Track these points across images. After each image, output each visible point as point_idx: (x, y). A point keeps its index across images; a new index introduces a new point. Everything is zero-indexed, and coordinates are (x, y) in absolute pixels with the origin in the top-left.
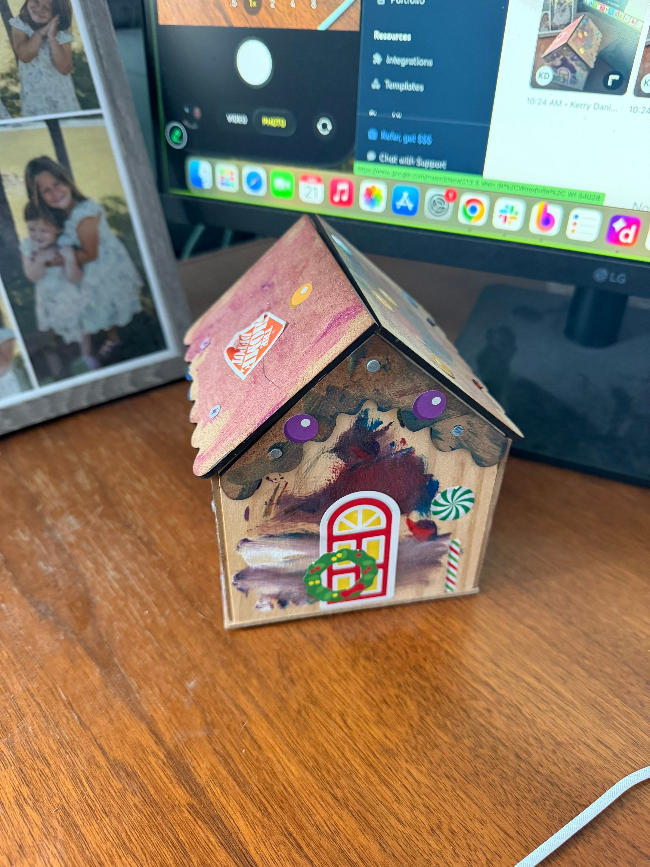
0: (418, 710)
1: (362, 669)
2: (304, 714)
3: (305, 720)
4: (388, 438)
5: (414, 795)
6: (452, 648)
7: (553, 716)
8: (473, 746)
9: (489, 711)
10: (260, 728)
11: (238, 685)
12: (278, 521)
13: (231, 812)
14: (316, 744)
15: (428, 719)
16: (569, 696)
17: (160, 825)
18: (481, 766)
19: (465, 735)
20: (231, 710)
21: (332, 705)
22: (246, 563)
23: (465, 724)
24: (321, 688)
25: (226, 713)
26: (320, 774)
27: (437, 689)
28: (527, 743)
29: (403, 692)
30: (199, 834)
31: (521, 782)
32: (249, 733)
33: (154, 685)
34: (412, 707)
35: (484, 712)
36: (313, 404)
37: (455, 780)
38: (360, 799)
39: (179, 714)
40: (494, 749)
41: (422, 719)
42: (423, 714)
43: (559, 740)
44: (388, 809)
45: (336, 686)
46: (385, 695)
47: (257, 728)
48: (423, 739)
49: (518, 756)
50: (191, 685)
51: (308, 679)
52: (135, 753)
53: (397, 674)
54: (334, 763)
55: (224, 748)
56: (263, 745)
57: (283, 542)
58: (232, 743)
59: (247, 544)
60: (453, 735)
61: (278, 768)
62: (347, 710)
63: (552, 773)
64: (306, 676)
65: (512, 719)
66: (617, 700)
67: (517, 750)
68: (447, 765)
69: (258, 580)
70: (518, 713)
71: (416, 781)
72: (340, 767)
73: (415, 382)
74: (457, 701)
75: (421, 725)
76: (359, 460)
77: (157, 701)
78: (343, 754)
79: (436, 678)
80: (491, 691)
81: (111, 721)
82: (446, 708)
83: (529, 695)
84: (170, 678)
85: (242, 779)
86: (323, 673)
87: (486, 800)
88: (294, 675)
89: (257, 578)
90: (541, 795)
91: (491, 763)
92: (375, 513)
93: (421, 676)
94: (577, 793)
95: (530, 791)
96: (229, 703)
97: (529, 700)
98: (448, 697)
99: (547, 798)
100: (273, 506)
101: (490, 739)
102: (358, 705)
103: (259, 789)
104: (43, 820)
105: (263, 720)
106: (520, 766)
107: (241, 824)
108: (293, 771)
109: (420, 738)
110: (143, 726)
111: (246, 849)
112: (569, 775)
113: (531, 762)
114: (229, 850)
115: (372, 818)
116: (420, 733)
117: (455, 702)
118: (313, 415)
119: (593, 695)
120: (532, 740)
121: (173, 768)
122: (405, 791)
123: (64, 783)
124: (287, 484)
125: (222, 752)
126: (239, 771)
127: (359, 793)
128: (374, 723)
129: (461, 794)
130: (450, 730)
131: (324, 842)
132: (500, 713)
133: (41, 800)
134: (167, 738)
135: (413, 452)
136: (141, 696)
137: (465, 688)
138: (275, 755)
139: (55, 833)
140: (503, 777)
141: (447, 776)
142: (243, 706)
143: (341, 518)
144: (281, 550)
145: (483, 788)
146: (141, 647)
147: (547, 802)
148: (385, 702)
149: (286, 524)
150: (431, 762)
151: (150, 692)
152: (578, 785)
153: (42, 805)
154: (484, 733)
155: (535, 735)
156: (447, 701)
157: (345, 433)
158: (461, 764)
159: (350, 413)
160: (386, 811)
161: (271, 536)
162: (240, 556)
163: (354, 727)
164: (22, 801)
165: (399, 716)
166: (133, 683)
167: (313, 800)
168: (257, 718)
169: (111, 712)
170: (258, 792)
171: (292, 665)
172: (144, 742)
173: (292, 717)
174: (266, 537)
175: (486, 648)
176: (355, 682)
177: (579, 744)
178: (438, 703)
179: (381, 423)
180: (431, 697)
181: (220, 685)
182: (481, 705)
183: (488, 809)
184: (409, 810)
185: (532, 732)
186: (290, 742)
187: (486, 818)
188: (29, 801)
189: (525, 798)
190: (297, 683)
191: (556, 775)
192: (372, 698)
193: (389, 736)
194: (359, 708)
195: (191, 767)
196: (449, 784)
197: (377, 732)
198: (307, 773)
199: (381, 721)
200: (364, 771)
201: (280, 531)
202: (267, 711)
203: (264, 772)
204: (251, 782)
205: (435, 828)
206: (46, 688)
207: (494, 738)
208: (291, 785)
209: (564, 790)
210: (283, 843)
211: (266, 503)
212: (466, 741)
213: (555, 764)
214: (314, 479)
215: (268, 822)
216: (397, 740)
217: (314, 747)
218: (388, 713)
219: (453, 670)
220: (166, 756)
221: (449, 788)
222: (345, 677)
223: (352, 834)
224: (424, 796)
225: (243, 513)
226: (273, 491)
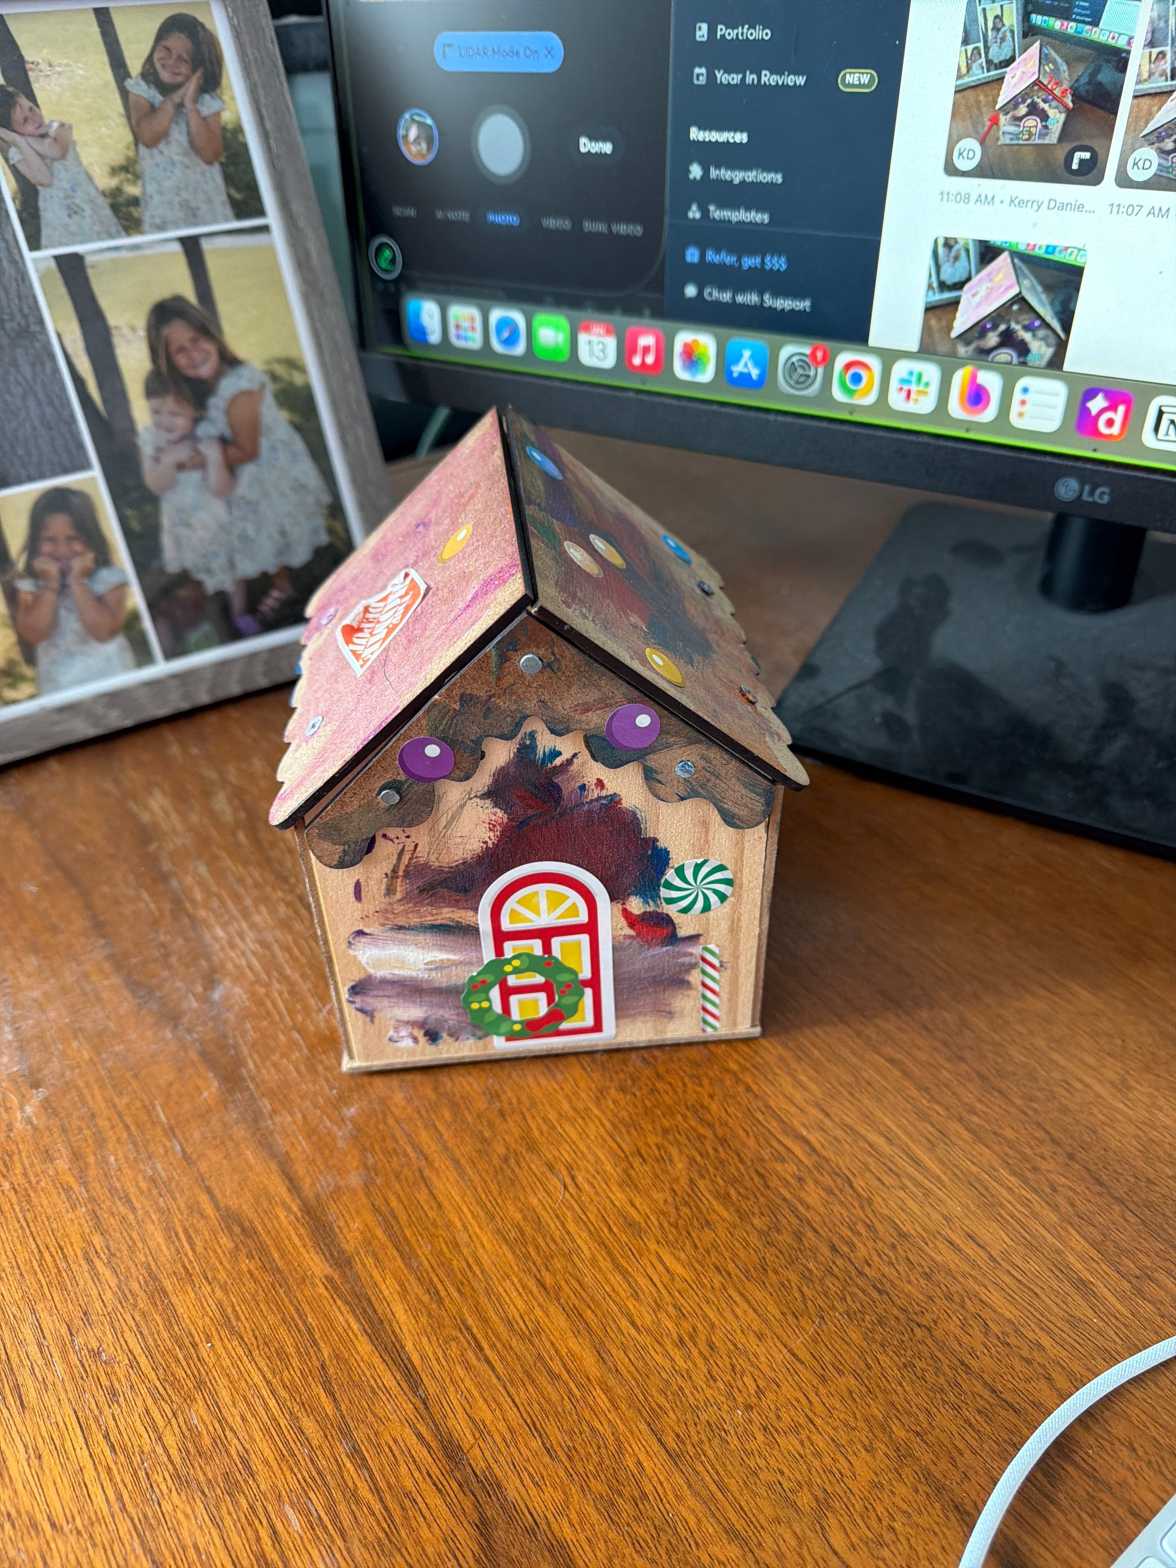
0: (689, 1170)
1: (610, 1104)
2: (512, 1161)
3: (514, 1172)
4: (572, 778)
5: (663, 1291)
6: (757, 1084)
7: (902, 1195)
8: (765, 1228)
9: (800, 1179)
11: (422, 1117)
12: (410, 905)
13: (386, 1293)
14: (525, 1209)
15: (701, 1183)
16: (934, 1167)
17: (282, 1301)
18: (773, 1258)
19: (757, 1211)
20: (405, 1150)
21: (556, 1154)
22: (365, 970)
23: (758, 1195)
24: (545, 1129)
25: (397, 1154)
26: (524, 1250)
27: (723, 1142)
28: (852, 1230)
29: (670, 1142)
31: (831, 1285)
32: (427, 1186)
33: (296, 1110)
34: (680, 1165)
35: (792, 1180)
36: (440, 723)
37: (729, 1274)
38: (579, 1289)
39: (327, 1152)
40: (799, 1236)
41: (692, 1181)
42: (695, 1176)
43: (905, 1230)
44: (620, 1308)
45: (568, 1128)
46: (640, 1144)
47: (439, 1178)
48: (689, 1213)
49: (834, 1248)
50: (351, 1111)
51: (526, 1112)
52: (258, 1203)
53: (664, 1115)
54: (548, 1237)
55: (388, 1203)
56: (445, 1204)
57: (421, 937)
58: (398, 1198)
59: (363, 940)
60: (738, 1211)
61: (461, 1237)
62: (579, 1162)
63: (884, 1276)
64: (524, 1108)
65: (834, 1194)
66: (1012, 1179)
67: (835, 1240)
68: (720, 1253)
69: (388, 996)
71: (668, 1271)
72: (556, 1244)
73: (603, 689)
74: (752, 1161)
75: (690, 1192)
76: (530, 812)
77: (297, 1132)
78: (563, 1225)
79: (724, 1124)
80: (809, 1151)
81: (227, 1156)
82: (733, 1170)
84: (321, 1100)
85: (407, 1249)
86: (552, 1106)
87: (772, 1307)
88: (506, 1105)
89: (386, 993)
90: (859, 1306)
91: (790, 1255)
92: (566, 898)
93: (701, 1119)
95: (844, 1299)
96: (403, 1142)
97: (866, 1166)
98: (738, 1155)
99: (870, 1312)
100: (399, 880)
101: (794, 1221)
102: (597, 1157)
103: (430, 1263)
104: (120, 1281)
105: (451, 1168)
106: (834, 1263)
107: (399, 1310)
108: (485, 1243)
109: (684, 1210)
110: (273, 1166)
111: (399, 1342)
112: (909, 1282)
113: (853, 1258)
114: (376, 1342)
115: (593, 1317)
116: (686, 1203)
117: (749, 1164)
118: (444, 738)
119: (974, 1169)
120: (860, 1228)
121: (310, 1227)
122: (649, 1284)
123: (153, 1234)
124: (416, 846)
125: (383, 1208)
126: (405, 1237)
127: (578, 1281)
128: (619, 1184)
129: (734, 1294)
130: (733, 1204)
132: (817, 1182)
133: (118, 1255)
134: (306, 1184)
135: (619, 802)
136: (274, 1124)
137: (768, 1143)
138: (461, 1219)
139: (135, 1300)
140: (805, 1277)
141: (717, 1268)
142: (424, 1147)
143: (511, 903)
144: (421, 951)
145: (771, 1290)
146: (283, 1055)
147: (867, 1317)
148: (639, 1153)
149: (423, 910)
150: (696, 1247)
151: (289, 1119)
152: (921, 1297)
153: (119, 1262)
154: (786, 1212)
155: (868, 1222)
156: (737, 1160)
157: (502, 769)
159: (505, 737)
160: (615, 1309)
161: (401, 928)
162: (355, 957)
163: (587, 1187)
164: (93, 1255)
165: (657, 1177)
166: (266, 1105)
167: (507, 1284)
168: (443, 1166)
169: (229, 1144)
170: (430, 1269)
171: (505, 1091)
172: (272, 1189)
173: (494, 1166)
174: (392, 929)
176: (598, 1123)
177: (936, 1238)
178: (721, 1162)
179: (560, 753)
180: (711, 1152)
181: (392, 1113)
182: (788, 1170)
183: (772, 1319)
184: (651, 1311)
185: (862, 1214)
186: (487, 1202)
187: (766, 1331)
188: (102, 1255)
189: (834, 1308)
190: (508, 1119)
191: (889, 1280)
192: (620, 1147)
193: (638, 1205)
194: (598, 1161)
195: (335, 1227)
196: (717, 1280)
197: (620, 1198)
198: (505, 1247)
199: (628, 1182)
200: (591, 1252)
201: (415, 920)
202: (459, 1155)
203: (441, 1240)
204: (420, 1254)
205: (686, 1338)
206: (139, 1104)
207: (801, 1220)
208: (478, 1262)
209: (898, 1302)
210: (455, 1338)
211: (386, 875)
212: (756, 1221)
213: (891, 1263)
214: (460, 841)
215: (437, 1310)
216: (648, 1211)
217: (522, 1211)
218: (642, 1170)
219: (753, 1116)
220: (301, 1210)
221: (717, 1285)
222: (585, 1115)
223: (558, 1336)
224: (676, 1293)
225: (351, 889)
226: (396, 856)
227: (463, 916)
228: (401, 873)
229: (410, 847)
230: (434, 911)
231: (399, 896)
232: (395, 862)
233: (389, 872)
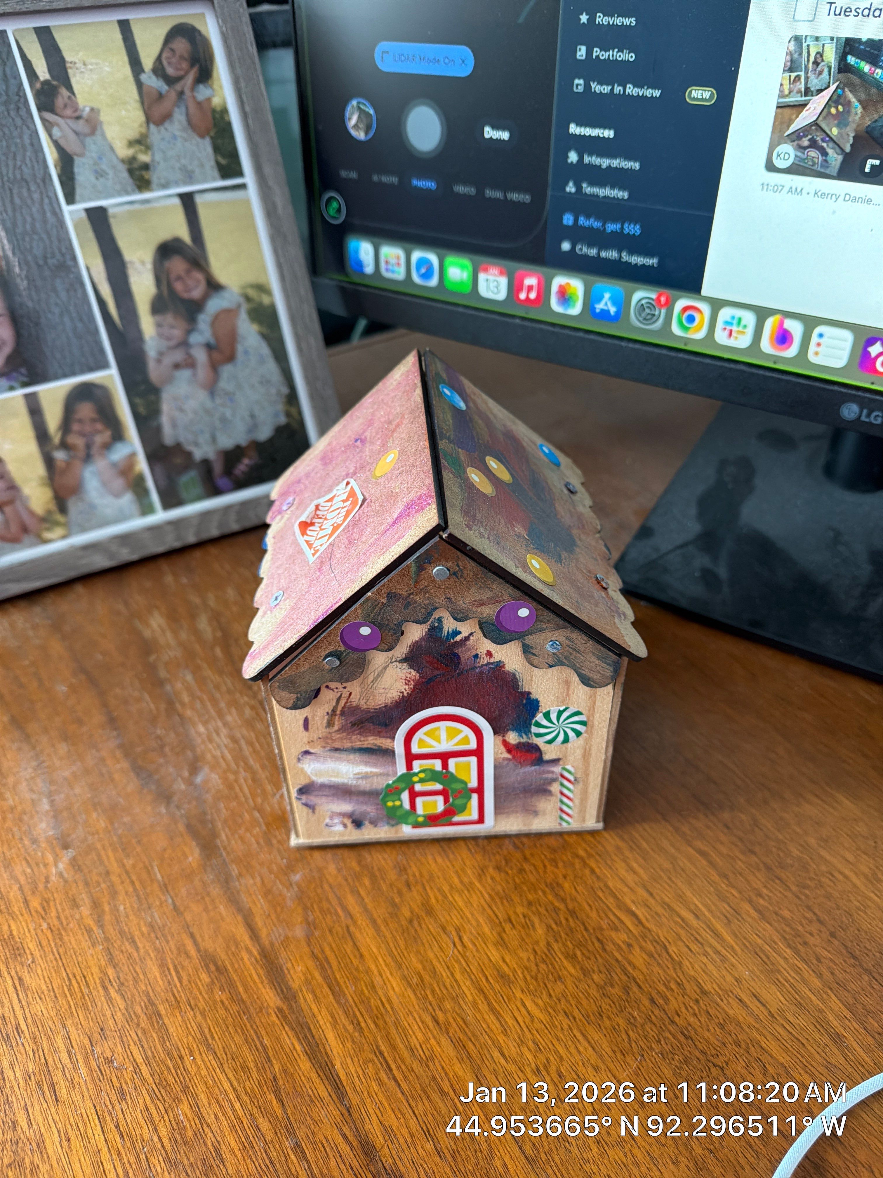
0: (546, 935)
1: (489, 880)
2: (416, 923)
3: (416, 931)
4: (469, 649)
5: (525, 1029)
6: (600, 868)
7: (705, 960)
8: (602, 983)
9: (629, 945)
10: (365, 935)
11: (349, 884)
12: (345, 734)
13: (322, 1022)
14: (424, 961)
15: (555, 946)
16: (729, 939)
17: (245, 1025)
18: (608, 1007)
19: (596, 969)
20: (336, 910)
21: (448, 918)
22: (309, 777)
23: (598, 956)
24: (440, 898)
25: (330, 913)
26: (423, 993)
27: (573, 913)
28: (666, 987)
29: (533, 912)
30: (284, 1040)
31: (650, 1031)
32: (352, 938)
33: (257, 875)
34: (540, 930)
35: (623, 946)
36: (372, 611)
37: (574, 1018)
38: (463, 1025)
39: (279, 909)
40: (626, 990)
41: (548, 944)
42: (551, 940)
43: (706, 988)
44: (493, 1042)
45: (457, 897)
46: (511, 913)
47: (361, 933)
48: (545, 968)
49: (652, 1001)
50: (297, 877)
51: (426, 884)
52: (228, 947)
53: (529, 890)
54: (441, 983)
55: (323, 952)
56: (366, 954)
57: (352, 756)
58: (331, 948)
59: (309, 757)
60: (582, 968)
61: (377, 980)
62: (465, 925)
63: (690, 1025)
64: (424, 881)
65: (655, 958)
66: (788, 950)
67: (654, 994)
68: (568, 1001)
69: (325, 796)
70: (663, 951)
71: (529, 1014)
72: (447, 989)
73: (494, 591)
74: (594, 930)
75: (547, 952)
76: (436, 672)
77: (257, 892)
78: (452, 975)
79: (574, 899)
80: (636, 923)
81: (206, 909)
82: (579, 936)
83: (682, 932)
84: (275, 867)
85: (337, 988)
86: (445, 879)
87: (605, 1045)
88: (411, 878)
89: (325, 793)
90: (671, 1048)
91: (620, 1005)
92: (461, 731)
93: (557, 895)
94: (714, 1052)
95: (659, 1041)
96: (334, 902)
97: (679, 936)
98: (584, 924)
99: (678, 1053)
100: (337, 717)
101: (624, 978)
102: (477, 921)
103: (354, 1001)
104: (127, 1005)
105: (370, 926)
106: (653, 1012)
107: (330, 1035)
108: (394, 985)
109: (543, 966)
110: (240, 918)
111: (331, 1062)
112: (708, 1030)
113: (666, 1009)
114: (314, 1062)
115: (473, 1048)
116: (544, 961)
117: (592, 931)
118: (374, 623)
119: (759, 941)
120: (673, 985)
121: (266, 967)
122: (515, 1024)
123: (151, 969)
124: (350, 694)
125: (320, 955)
126: (336, 979)
127: (463, 1019)
128: (494, 944)
129: (578, 1035)
130: (579, 962)
131: (415, 1065)
132: (642, 949)
133: (126, 984)
134: (263, 933)
135: (503, 666)
136: (240, 885)
137: (606, 915)
138: (377, 966)
139: (138, 1020)
140: (630, 1023)
141: (565, 1013)
142: (350, 908)
143: (420, 734)
144: (351, 766)
145: (605, 1033)
146: (247, 830)
147: (676, 1057)
148: (510, 921)
149: (354, 737)
150: (550, 995)
151: (251, 881)
152: (717, 1043)
153: (127, 989)
154: (618, 970)
155: (678, 980)
156: (582, 928)
157: (417, 642)
158: (584, 1002)
159: (418, 622)
160: (490, 1042)
161: (337, 750)
162: (302, 770)
163: (470, 946)
164: (107, 984)
165: (523, 940)
166: (234, 870)
167: (410, 1019)
168: (364, 923)
169: (207, 899)
170: (354, 1005)
171: (410, 867)
172: (238, 937)
173: (402, 926)
174: (330, 750)
175: (641, 871)
176: (479, 895)
177: (729, 996)
178: (571, 930)
179: (460, 633)
180: (564, 922)
181: (327, 880)
182: (620, 937)
183: (606, 1055)
184: (516, 1046)
185: (675, 975)
186: (396, 953)
187: (601, 1065)
188: (114, 984)
189: (652, 1049)
190: (413, 888)
191: (694, 1029)
192: (496, 915)
193: (508, 961)
194: (479, 924)
195: (284, 968)
196: (566, 1022)
197: (495, 955)
198: (409, 990)
199: (501, 943)
200: (473, 997)
201: (348, 745)
202: (375, 916)
203: (362, 983)
204: (347, 992)
205: (541, 1067)
206: (141, 865)
207: (629, 977)
208: (389, 1000)
209: (700, 1046)
210: (371, 1061)
211: (328, 713)
212: (595, 977)
213: (695, 1015)
214: (383, 691)
215: (359, 1038)
216: (515, 966)
217: (421, 962)
218: (511, 934)
219: (595, 893)
220: (259, 954)
221: (565, 1027)
222: (469, 887)
223: (447, 1062)
224: (535, 1032)
225: (301, 722)
226: (335, 701)
227: (383, 742)
228: (338, 712)
229: (345, 694)
230: (362, 739)
231: (336, 727)
232: (334, 704)
233: (330, 712)
